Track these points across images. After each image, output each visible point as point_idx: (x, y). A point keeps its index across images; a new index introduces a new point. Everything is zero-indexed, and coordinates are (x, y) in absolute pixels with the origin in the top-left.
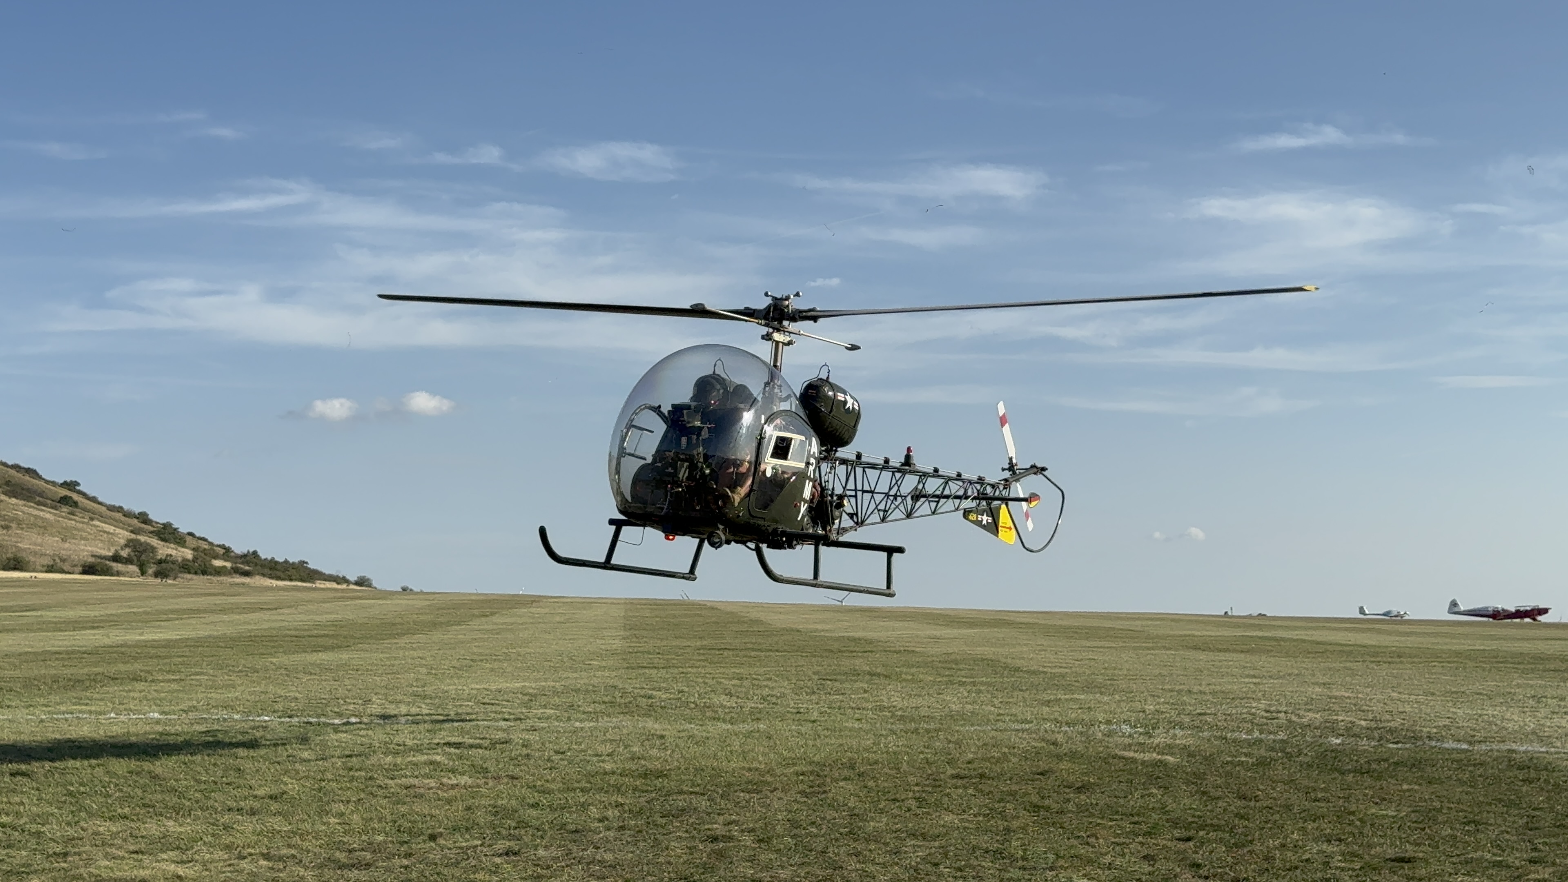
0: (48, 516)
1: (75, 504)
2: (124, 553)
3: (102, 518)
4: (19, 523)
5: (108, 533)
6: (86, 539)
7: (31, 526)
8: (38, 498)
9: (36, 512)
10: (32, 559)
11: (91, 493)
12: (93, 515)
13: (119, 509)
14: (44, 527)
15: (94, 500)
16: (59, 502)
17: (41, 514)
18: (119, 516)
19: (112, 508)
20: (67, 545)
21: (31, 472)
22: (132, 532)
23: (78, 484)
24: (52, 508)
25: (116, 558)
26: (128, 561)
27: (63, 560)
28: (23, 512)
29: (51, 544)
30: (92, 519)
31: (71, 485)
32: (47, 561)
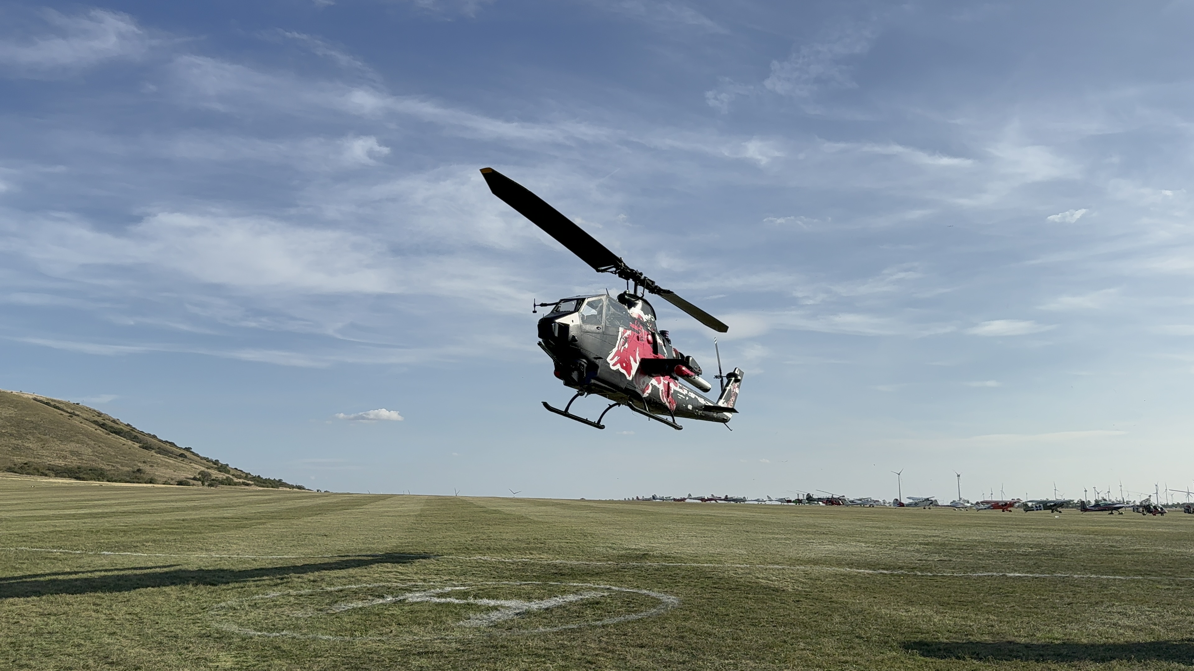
0: (171, 461)
1: (186, 457)
2: (198, 477)
3: (196, 462)
4: (158, 464)
5: (196, 468)
6: (183, 471)
7: (163, 465)
8: (170, 454)
9: (167, 460)
10: (159, 479)
11: (196, 452)
12: (192, 461)
13: (207, 459)
14: (167, 466)
15: (197, 455)
16: (179, 456)
17: (169, 461)
18: (205, 461)
19: (202, 458)
20: (175, 473)
21: (172, 444)
22: (207, 468)
23: (191, 449)
24: (175, 458)
25: (195, 479)
26: (199, 480)
27: (172, 479)
28: (161, 460)
29: (169, 473)
30: (191, 463)
31: (188, 449)
32: (165, 480)
